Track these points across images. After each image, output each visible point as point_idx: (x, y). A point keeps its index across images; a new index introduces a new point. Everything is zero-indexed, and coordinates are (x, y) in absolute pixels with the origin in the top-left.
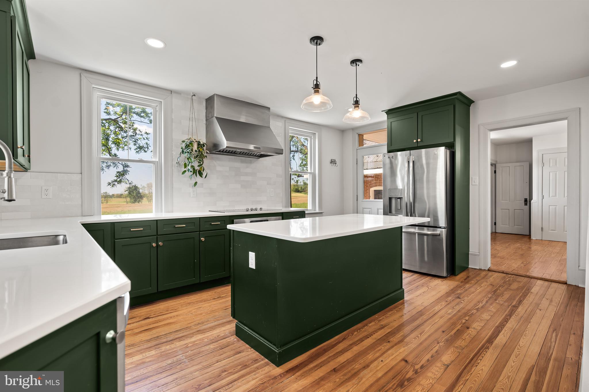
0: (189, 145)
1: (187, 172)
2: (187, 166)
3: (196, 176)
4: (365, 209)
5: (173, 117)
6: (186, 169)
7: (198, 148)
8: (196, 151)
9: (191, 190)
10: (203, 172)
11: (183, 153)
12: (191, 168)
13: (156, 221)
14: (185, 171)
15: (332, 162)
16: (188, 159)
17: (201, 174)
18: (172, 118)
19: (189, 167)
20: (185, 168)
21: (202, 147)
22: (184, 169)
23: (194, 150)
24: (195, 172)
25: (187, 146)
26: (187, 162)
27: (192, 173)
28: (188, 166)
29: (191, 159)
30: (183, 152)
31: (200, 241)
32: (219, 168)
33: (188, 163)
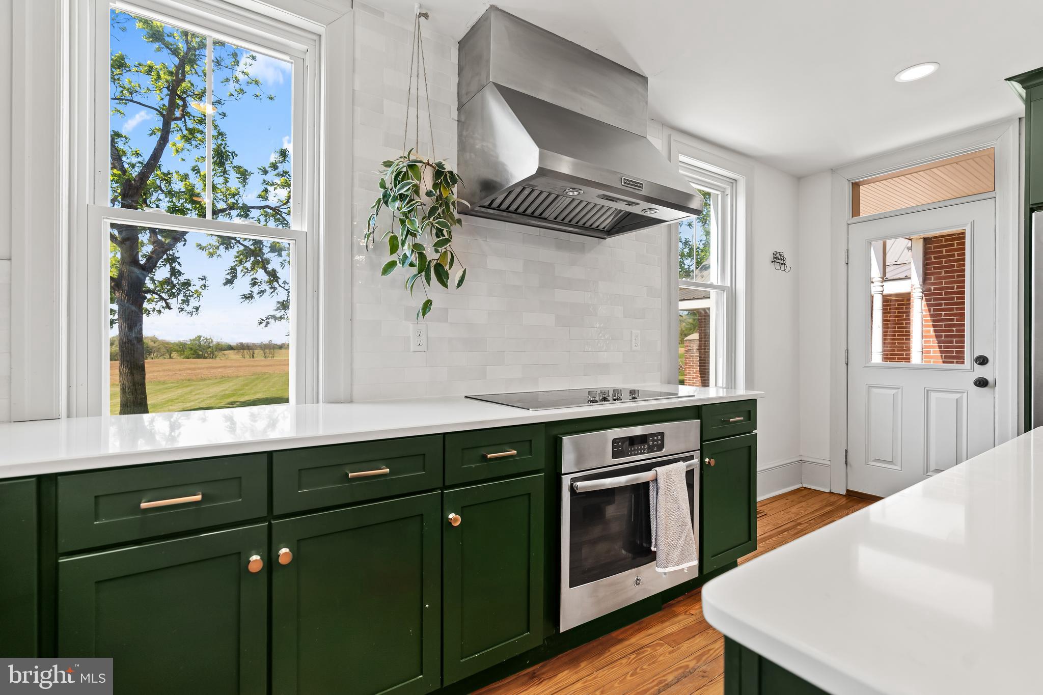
0: (406, 173)
1: (399, 265)
2: (400, 246)
3: (429, 282)
4: (874, 390)
5: (357, 88)
6: (394, 257)
7: (435, 186)
8: (429, 194)
9: (410, 328)
10: (450, 269)
11: (386, 203)
12: (412, 251)
13: (265, 456)
14: (392, 264)
15: (777, 261)
16: (403, 222)
17: (443, 277)
18: (354, 90)
19: (406, 247)
20: (392, 253)
21: (448, 185)
22: (388, 258)
23: (423, 190)
24: (423, 266)
25: (400, 177)
26: (399, 232)
27: (415, 270)
28: (403, 244)
29: (412, 222)
30: (386, 198)
31: (445, 524)
32: (494, 263)
33: (402, 234)
